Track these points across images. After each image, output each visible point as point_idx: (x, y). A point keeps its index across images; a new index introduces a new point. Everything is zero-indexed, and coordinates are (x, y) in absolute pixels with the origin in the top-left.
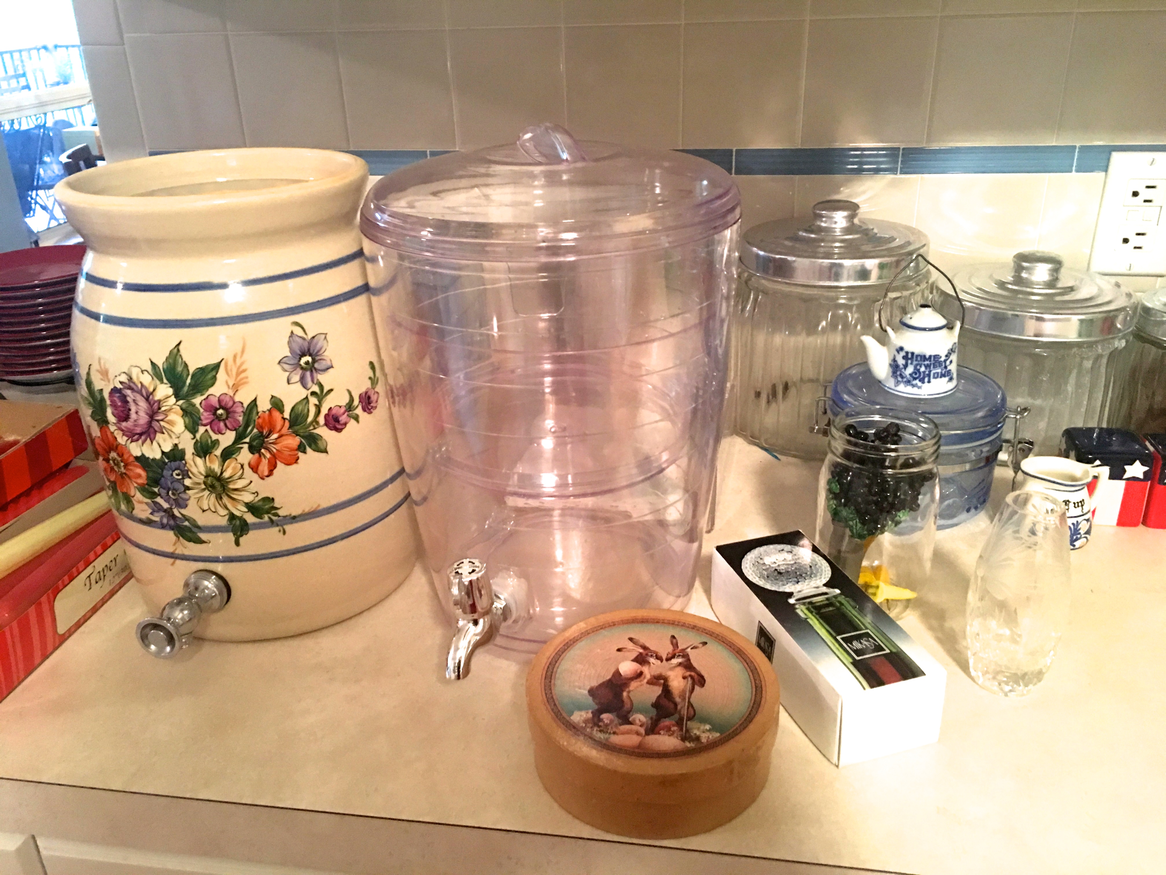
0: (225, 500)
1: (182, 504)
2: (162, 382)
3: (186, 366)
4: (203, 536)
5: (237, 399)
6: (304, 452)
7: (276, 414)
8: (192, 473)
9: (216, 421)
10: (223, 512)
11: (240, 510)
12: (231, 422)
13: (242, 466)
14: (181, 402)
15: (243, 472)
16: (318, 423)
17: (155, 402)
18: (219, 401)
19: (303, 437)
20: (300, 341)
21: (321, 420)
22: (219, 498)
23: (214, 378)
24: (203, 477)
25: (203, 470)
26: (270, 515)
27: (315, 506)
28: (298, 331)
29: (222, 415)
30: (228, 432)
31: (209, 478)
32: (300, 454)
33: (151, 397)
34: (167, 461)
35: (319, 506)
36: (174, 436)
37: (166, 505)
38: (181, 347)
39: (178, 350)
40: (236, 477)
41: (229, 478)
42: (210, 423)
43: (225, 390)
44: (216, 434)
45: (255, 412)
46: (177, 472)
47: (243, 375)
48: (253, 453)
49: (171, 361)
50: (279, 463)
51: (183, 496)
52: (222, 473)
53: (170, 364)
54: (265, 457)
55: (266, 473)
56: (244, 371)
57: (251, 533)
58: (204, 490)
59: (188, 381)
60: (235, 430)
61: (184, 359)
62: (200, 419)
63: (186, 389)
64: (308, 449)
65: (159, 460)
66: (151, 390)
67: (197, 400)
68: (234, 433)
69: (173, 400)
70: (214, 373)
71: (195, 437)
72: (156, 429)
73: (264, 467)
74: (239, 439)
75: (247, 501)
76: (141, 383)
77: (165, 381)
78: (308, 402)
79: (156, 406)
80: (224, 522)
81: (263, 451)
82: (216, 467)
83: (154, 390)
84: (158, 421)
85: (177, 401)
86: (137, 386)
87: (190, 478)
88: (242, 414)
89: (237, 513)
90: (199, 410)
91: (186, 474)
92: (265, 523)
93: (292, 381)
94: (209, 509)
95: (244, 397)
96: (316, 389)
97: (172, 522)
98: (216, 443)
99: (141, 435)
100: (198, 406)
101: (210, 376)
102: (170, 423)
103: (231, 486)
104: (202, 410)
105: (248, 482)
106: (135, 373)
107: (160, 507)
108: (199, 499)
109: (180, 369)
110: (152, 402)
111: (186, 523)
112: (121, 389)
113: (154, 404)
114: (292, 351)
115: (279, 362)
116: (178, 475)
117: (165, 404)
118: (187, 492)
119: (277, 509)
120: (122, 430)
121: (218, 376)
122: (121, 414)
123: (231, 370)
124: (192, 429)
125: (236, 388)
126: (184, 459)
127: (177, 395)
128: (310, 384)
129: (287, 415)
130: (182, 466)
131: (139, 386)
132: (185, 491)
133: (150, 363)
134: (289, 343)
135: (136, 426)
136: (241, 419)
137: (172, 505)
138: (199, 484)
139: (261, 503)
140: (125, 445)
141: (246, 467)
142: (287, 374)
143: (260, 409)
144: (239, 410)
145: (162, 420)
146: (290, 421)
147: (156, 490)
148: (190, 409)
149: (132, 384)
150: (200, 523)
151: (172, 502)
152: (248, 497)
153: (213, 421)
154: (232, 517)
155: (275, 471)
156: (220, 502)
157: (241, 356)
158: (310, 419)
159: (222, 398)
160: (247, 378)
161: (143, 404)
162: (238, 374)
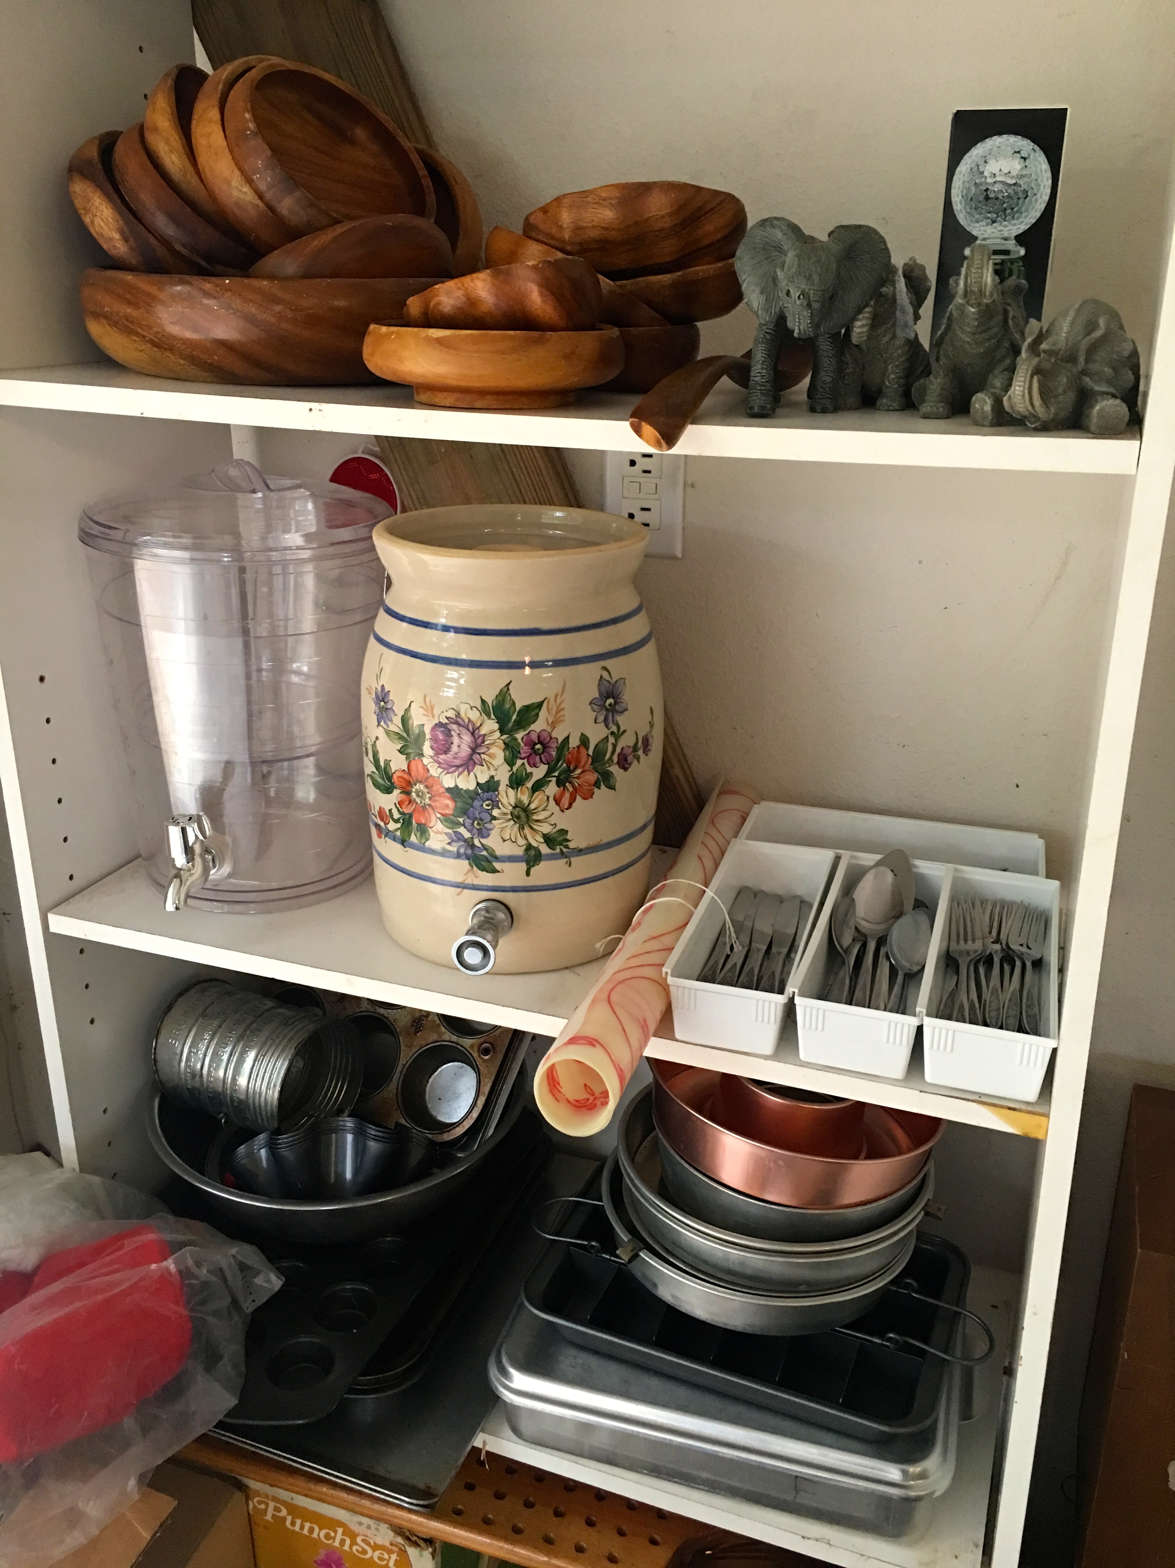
0: (527, 831)
1: (483, 833)
2: (489, 717)
3: (514, 704)
4: (497, 865)
5: (554, 735)
6: (599, 788)
7: (583, 750)
8: (502, 804)
9: (534, 754)
10: (521, 842)
11: (537, 841)
12: (545, 756)
13: (548, 798)
14: (504, 737)
15: (547, 805)
16: (612, 761)
17: (480, 736)
18: (539, 737)
19: (599, 773)
20: (606, 683)
21: (615, 758)
22: (522, 828)
23: (537, 715)
24: (511, 808)
25: (513, 801)
26: (561, 847)
27: (598, 840)
28: (605, 675)
29: (538, 750)
30: (542, 765)
31: (517, 809)
32: (596, 790)
33: (477, 731)
34: (480, 791)
35: (601, 840)
36: (492, 768)
37: (467, 835)
38: (510, 687)
39: (508, 689)
40: (540, 809)
41: (534, 810)
42: (528, 757)
43: (545, 727)
44: (531, 766)
45: (566, 749)
46: (487, 802)
47: (561, 713)
48: (559, 786)
49: (500, 698)
50: (578, 797)
51: (487, 826)
52: (529, 805)
53: (499, 702)
54: (568, 790)
55: (566, 807)
56: (563, 709)
57: (543, 864)
58: (510, 820)
59: (514, 717)
60: (548, 764)
61: (512, 697)
62: (519, 752)
63: (510, 725)
64: (603, 786)
65: (472, 791)
66: (478, 725)
67: (519, 736)
68: (547, 766)
69: (498, 734)
70: (537, 711)
71: (512, 769)
72: (476, 761)
73: (565, 801)
74: (548, 774)
75: (545, 832)
76: (469, 718)
77: (493, 716)
78: (608, 741)
79: (479, 741)
80: (520, 852)
81: (567, 784)
82: (525, 799)
83: (481, 725)
84: (479, 754)
85: (501, 735)
86: (463, 720)
87: (499, 808)
88: (556, 749)
89: (534, 844)
90: (520, 744)
91: (495, 804)
92: (556, 854)
93: (598, 721)
94: (510, 838)
95: (559, 734)
96: (614, 729)
97: (469, 852)
98: (529, 775)
99: (458, 767)
100: (520, 740)
101: (533, 713)
102: (492, 756)
103: (535, 817)
104: (522, 744)
105: (551, 813)
106: (464, 710)
107: (461, 837)
108: (503, 829)
109: (507, 706)
110: (477, 737)
111: (485, 853)
112: (446, 723)
113: (478, 738)
114: (600, 693)
115: (590, 704)
116: (487, 805)
117: (489, 738)
118: (493, 821)
119: (568, 841)
120: (439, 763)
121: (540, 714)
122: (441, 747)
123: (552, 709)
124: (510, 762)
125: (553, 725)
126: (498, 791)
127: (502, 731)
128: (611, 725)
129: (591, 752)
130: (494, 797)
131: (467, 721)
132: (490, 821)
133: (480, 700)
134: (599, 685)
135: (455, 758)
136: (554, 753)
137: (473, 835)
138: (505, 814)
139: (556, 835)
140: (439, 777)
141: (551, 799)
142: (595, 714)
143: (571, 746)
144: (554, 745)
145: (484, 753)
146: (592, 758)
147: (461, 820)
148: (512, 744)
149: (459, 720)
150: (498, 853)
151: (475, 831)
152: (546, 829)
153: (531, 754)
154: (529, 847)
155: (574, 804)
156: (522, 833)
157: (561, 696)
158: (607, 757)
159: (543, 733)
160: (564, 716)
161: (467, 738)
162: (557, 713)
